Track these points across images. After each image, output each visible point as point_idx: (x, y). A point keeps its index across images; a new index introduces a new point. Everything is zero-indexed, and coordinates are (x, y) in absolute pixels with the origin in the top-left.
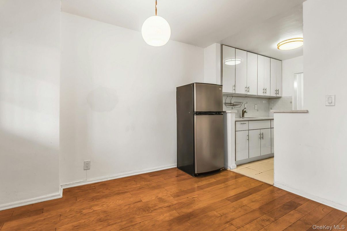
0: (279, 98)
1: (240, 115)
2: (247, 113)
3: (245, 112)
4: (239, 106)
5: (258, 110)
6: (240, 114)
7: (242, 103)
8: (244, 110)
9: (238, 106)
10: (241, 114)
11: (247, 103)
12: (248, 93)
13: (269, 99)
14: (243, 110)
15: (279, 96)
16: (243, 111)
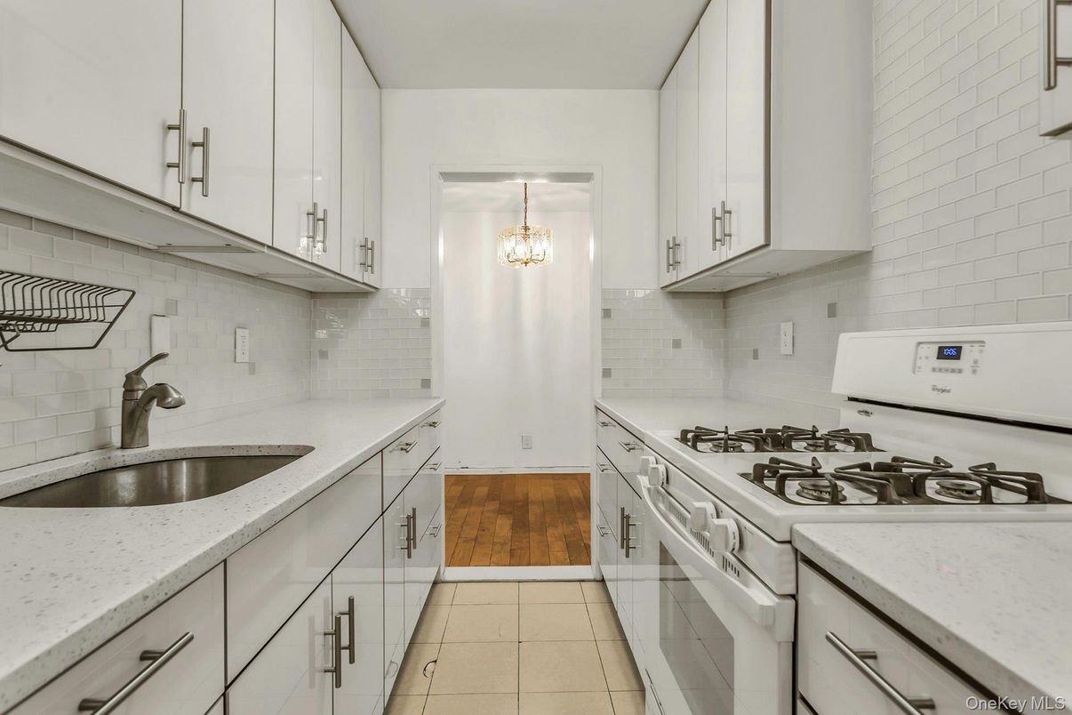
0: (364, 293)
1: (100, 426)
2: (178, 404)
3: (160, 394)
4: (84, 333)
5: (252, 368)
6: (99, 413)
7: (124, 296)
8: (150, 378)
9: (65, 335)
10: (115, 419)
11: (171, 308)
12: (196, 205)
13: (312, 294)
14: (132, 380)
15: (370, 279)
16: (129, 389)
